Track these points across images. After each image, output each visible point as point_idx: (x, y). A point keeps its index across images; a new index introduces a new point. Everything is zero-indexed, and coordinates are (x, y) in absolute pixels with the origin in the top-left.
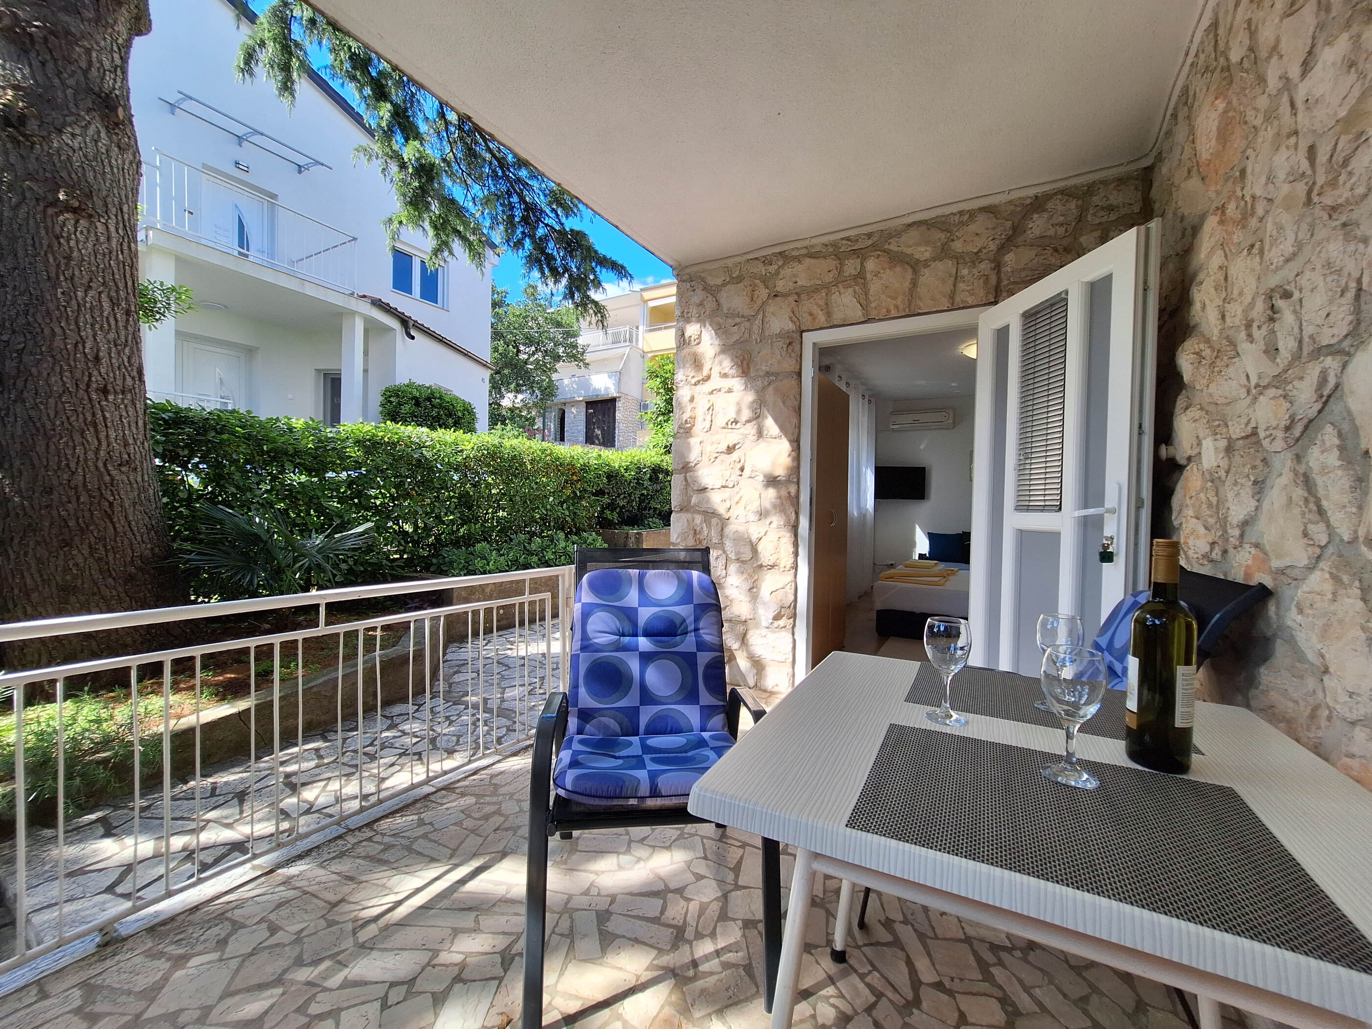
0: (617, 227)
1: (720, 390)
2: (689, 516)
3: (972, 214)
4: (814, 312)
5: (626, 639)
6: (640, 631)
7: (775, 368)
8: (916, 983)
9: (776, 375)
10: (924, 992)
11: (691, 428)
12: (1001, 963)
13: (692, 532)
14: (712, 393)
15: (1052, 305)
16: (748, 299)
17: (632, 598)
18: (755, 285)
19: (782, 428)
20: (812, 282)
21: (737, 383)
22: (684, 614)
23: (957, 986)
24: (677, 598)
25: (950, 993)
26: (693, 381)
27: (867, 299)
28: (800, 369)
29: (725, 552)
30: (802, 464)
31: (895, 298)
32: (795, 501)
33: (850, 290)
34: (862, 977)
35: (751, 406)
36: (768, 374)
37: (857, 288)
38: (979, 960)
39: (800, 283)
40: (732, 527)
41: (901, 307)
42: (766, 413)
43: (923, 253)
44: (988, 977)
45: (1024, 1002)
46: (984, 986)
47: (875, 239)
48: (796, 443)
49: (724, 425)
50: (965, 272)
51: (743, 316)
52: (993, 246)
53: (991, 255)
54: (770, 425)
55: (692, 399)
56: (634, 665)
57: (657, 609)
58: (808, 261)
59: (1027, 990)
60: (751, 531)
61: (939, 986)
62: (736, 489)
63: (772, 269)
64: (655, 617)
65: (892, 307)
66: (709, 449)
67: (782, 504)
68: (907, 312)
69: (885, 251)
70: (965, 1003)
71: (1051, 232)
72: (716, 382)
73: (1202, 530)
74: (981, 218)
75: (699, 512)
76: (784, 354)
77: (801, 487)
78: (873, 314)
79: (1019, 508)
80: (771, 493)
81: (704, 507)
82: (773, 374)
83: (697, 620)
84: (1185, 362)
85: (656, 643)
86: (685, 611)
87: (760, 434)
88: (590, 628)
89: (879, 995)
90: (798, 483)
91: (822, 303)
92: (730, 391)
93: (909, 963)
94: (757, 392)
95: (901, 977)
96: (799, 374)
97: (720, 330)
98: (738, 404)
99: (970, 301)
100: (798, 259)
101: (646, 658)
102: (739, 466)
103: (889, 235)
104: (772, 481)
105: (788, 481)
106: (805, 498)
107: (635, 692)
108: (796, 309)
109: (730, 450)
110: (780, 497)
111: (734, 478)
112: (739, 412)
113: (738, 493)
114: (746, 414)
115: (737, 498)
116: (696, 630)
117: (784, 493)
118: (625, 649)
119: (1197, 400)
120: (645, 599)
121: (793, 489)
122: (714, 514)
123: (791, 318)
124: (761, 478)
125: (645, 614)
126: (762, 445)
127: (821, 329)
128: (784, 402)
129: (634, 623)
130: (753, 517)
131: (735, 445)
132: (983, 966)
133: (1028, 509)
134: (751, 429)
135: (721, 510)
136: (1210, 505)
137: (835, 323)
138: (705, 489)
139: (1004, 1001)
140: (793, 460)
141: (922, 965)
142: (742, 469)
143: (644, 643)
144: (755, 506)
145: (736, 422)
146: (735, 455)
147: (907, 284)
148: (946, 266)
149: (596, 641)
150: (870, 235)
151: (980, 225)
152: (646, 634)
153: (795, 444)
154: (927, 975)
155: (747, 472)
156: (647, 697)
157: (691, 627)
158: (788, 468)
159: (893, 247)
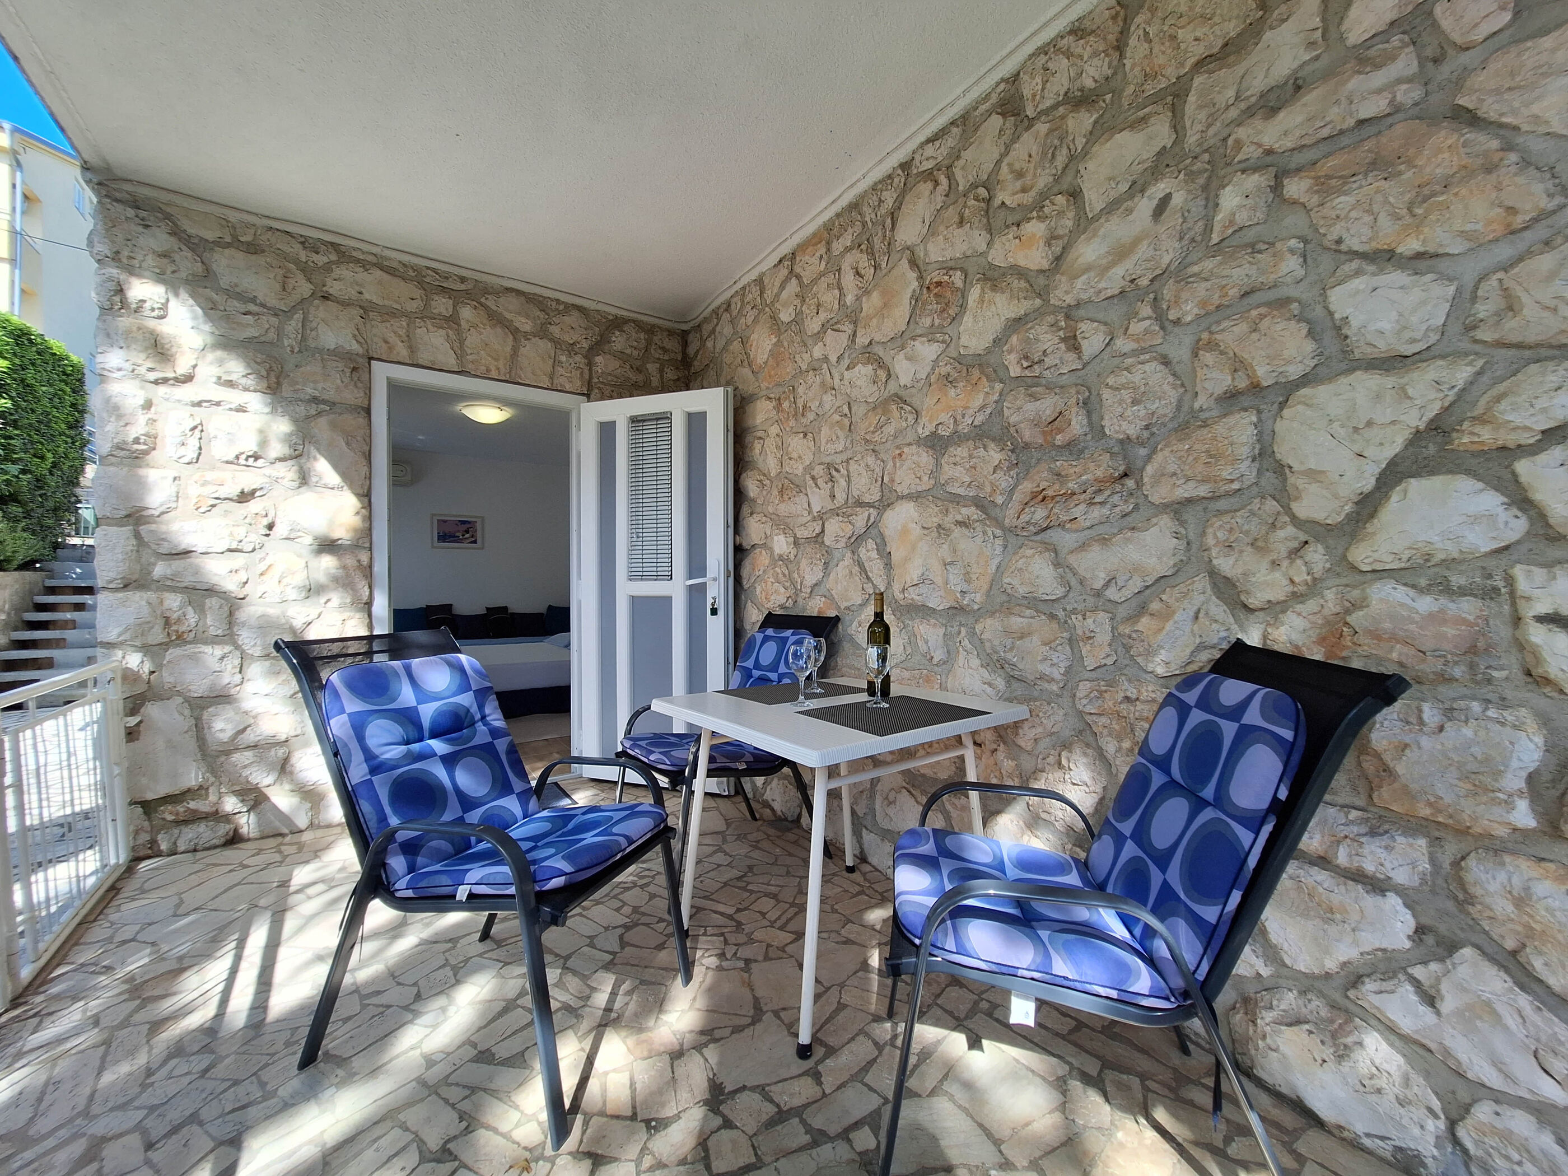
0: (16, 58)
1: (218, 404)
2: (150, 595)
3: (570, 308)
4: (390, 340)
5: (416, 747)
6: (426, 734)
7: (331, 395)
8: (730, 917)
9: (333, 404)
10: (736, 916)
11: (146, 453)
12: (748, 883)
13: (161, 622)
14: (199, 404)
15: (657, 419)
16: (278, 287)
17: (407, 696)
18: (289, 271)
19: (344, 475)
20: (387, 303)
21: (256, 402)
22: (466, 704)
23: (745, 904)
24: (454, 688)
25: (746, 909)
26: (152, 376)
27: (461, 348)
28: (369, 405)
29: (237, 647)
30: (376, 524)
31: (496, 360)
32: (368, 572)
33: (442, 332)
34: (705, 934)
35: (287, 439)
36: (315, 400)
37: (450, 332)
38: (739, 888)
39: (367, 296)
40: (252, 611)
41: (503, 371)
42: (314, 452)
43: (525, 325)
44: (751, 892)
45: (773, 889)
46: (754, 896)
47: (470, 286)
48: (366, 496)
49: (231, 457)
50: (563, 358)
51: (262, 305)
52: (586, 345)
53: (584, 352)
54: (323, 468)
55: (148, 405)
56: (441, 773)
57: (438, 704)
58: (378, 273)
59: (768, 884)
60: (291, 612)
61: (738, 910)
62: (257, 555)
63: (321, 259)
64: (439, 713)
65: (493, 368)
66: (193, 491)
67: (348, 576)
68: (507, 378)
69: (481, 304)
70: (755, 907)
71: (628, 351)
72: (204, 388)
73: (783, 590)
74: (575, 314)
75: (173, 589)
76: (347, 380)
77: (375, 555)
78: (470, 367)
79: (631, 578)
80: (328, 562)
81: (188, 580)
82: (325, 402)
83: (481, 707)
84: (751, 486)
85: (449, 741)
86: (466, 699)
87: (304, 479)
88: (372, 742)
89: (722, 934)
90: (370, 549)
91: (402, 332)
92: (241, 409)
93: (715, 912)
94: (295, 421)
95: (720, 920)
96: (368, 411)
97: (210, 309)
98: (261, 431)
99: (568, 387)
100: (365, 265)
101: (449, 761)
102: (265, 522)
103: (487, 290)
104: (327, 546)
105: (355, 546)
106: (381, 567)
107: (453, 800)
108: (361, 327)
109: (245, 497)
110: (344, 567)
111: (255, 538)
112: (264, 443)
113: (263, 559)
114: (277, 449)
115: (262, 567)
116: (483, 718)
117: (350, 561)
118: (421, 757)
119: (758, 510)
120: (423, 695)
121: (364, 558)
122: (211, 591)
123: (354, 336)
124: (308, 540)
125: (428, 712)
126: (307, 496)
127: (399, 363)
128: (347, 444)
129: (418, 725)
130: (292, 594)
131: (253, 493)
132: (744, 889)
133: (642, 578)
134: (287, 472)
135: (230, 585)
136: (784, 575)
137: (421, 361)
138: (187, 553)
139: (767, 895)
140: (364, 521)
141: (721, 908)
142: (270, 527)
143: (439, 746)
144: (300, 578)
145: (256, 457)
146: (254, 506)
147: (508, 349)
148: (544, 345)
149: (387, 756)
150: (463, 280)
151: (573, 319)
152: (434, 736)
153: (366, 500)
154: (730, 911)
155: (280, 530)
156: (468, 803)
157: (478, 716)
158: (355, 530)
159: (490, 303)
